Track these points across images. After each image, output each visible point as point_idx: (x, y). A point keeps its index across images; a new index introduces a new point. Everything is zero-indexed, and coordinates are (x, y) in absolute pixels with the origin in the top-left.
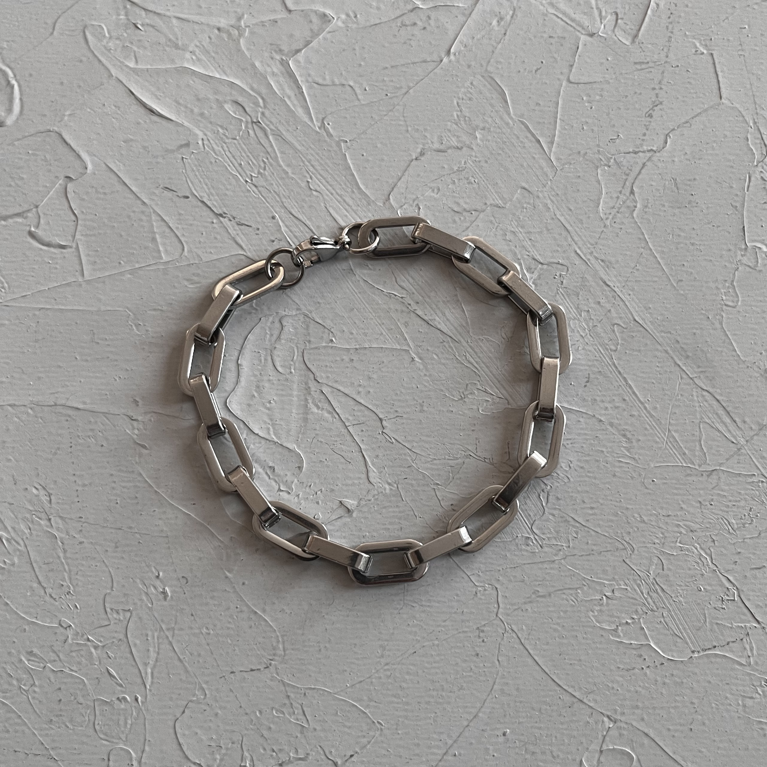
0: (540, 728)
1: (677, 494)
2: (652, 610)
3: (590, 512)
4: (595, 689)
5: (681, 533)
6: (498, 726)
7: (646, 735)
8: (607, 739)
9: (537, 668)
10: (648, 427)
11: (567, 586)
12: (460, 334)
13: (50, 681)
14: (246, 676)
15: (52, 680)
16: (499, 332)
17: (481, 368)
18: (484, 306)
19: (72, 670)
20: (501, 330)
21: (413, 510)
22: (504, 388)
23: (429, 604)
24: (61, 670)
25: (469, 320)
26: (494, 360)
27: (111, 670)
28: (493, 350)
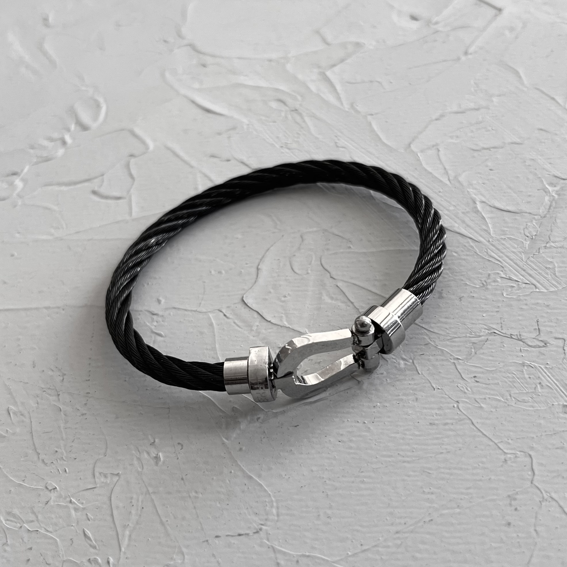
12: (481, 236)
13: (23, 540)
14: (233, 540)
15: (25, 540)
16: (522, 232)
17: (504, 260)
18: (505, 213)
19: (48, 531)
20: (524, 230)
21: (430, 383)
22: (530, 275)
23: (448, 471)
24: (36, 530)
25: (490, 225)
26: (518, 254)
27: (87, 532)
28: (516, 246)
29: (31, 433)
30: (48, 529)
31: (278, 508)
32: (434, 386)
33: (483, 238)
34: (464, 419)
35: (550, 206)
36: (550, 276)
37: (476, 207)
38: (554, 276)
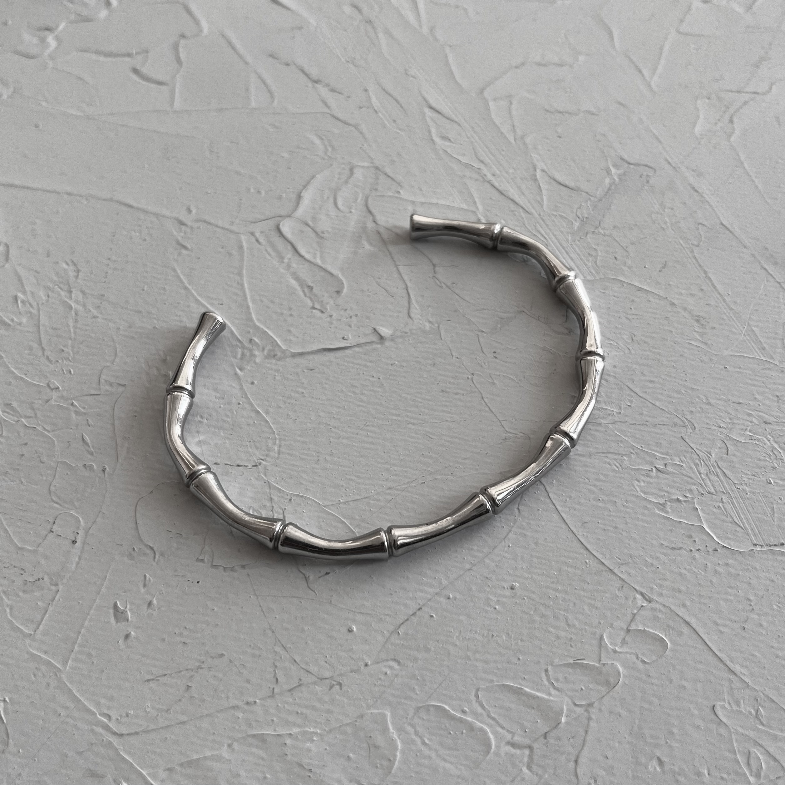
0: (557, 590)
1: (751, 385)
2: (709, 493)
3: (650, 385)
4: (630, 561)
5: (751, 422)
6: (507, 577)
7: (687, 623)
8: (637, 617)
9: (564, 526)
10: (725, 318)
11: (612, 451)
12: (533, 207)
13: (19, 435)
14: (230, 469)
15: (22, 434)
16: (575, 211)
17: (549, 238)
18: (563, 188)
19: (45, 429)
20: (577, 210)
21: (450, 350)
22: (572, 259)
23: (450, 439)
24: (34, 427)
25: (545, 198)
26: (566, 234)
27: (86, 438)
28: (565, 225)
29: (39, 326)
30: (47, 428)
31: (280, 446)
32: (454, 354)
33: (535, 210)
34: (475, 392)
35: (609, 189)
36: (590, 264)
37: (535, 175)
38: (594, 265)
